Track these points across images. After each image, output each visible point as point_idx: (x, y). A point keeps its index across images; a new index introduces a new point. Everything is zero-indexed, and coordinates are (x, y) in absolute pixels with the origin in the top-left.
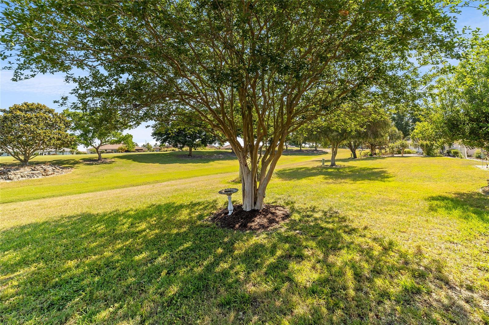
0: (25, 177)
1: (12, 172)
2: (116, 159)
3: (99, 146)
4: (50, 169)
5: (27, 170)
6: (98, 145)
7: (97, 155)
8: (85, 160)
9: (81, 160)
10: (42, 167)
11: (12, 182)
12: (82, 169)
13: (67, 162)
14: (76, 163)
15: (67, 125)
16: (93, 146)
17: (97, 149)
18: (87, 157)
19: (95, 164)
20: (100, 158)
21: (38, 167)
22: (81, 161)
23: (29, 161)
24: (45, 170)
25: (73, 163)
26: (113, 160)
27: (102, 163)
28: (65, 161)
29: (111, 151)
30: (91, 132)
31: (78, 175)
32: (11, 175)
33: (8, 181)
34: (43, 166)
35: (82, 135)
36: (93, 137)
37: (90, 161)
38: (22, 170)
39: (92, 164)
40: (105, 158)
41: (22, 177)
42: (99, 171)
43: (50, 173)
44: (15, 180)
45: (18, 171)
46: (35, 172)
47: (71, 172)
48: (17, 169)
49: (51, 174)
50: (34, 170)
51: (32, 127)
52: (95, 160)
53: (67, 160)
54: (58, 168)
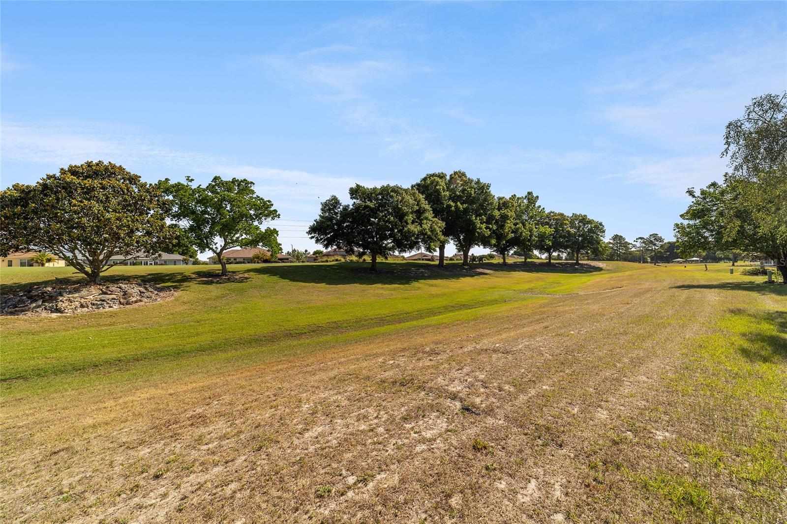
0: (87, 307)
1: (66, 296)
2: (251, 273)
3: (222, 250)
4: (134, 290)
5: (92, 293)
6: (219, 248)
7: (219, 266)
8: (200, 274)
9: (193, 273)
10: (120, 288)
11: (60, 317)
12: (193, 292)
13: (170, 277)
14: (185, 279)
15: (165, 208)
16: (212, 249)
17: (219, 254)
18: (205, 270)
19: (217, 282)
20: (224, 272)
21: (113, 288)
22: (194, 276)
23: (101, 274)
24: (125, 293)
25: (179, 281)
26: (246, 275)
27: (229, 280)
28: (168, 275)
29: (242, 260)
30: (208, 223)
31: (185, 303)
32: (63, 303)
33: (54, 315)
34: (123, 286)
35: (191, 229)
36: (211, 234)
37: (208, 277)
38: (84, 292)
39: (211, 283)
40: (234, 272)
41: (82, 306)
42: (223, 296)
43: (134, 299)
44: (69, 313)
45: (77, 295)
46: (107, 296)
47: (173, 298)
48: (77, 290)
49: (136, 302)
50: (105, 293)
51: (96, 207)
52: (217, 276)
53: (171, 274)
54: (150, 289)
